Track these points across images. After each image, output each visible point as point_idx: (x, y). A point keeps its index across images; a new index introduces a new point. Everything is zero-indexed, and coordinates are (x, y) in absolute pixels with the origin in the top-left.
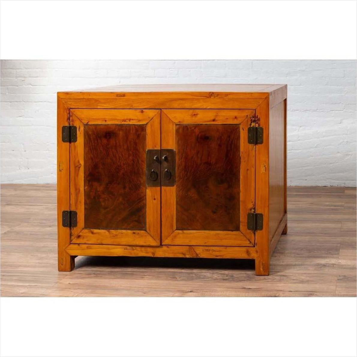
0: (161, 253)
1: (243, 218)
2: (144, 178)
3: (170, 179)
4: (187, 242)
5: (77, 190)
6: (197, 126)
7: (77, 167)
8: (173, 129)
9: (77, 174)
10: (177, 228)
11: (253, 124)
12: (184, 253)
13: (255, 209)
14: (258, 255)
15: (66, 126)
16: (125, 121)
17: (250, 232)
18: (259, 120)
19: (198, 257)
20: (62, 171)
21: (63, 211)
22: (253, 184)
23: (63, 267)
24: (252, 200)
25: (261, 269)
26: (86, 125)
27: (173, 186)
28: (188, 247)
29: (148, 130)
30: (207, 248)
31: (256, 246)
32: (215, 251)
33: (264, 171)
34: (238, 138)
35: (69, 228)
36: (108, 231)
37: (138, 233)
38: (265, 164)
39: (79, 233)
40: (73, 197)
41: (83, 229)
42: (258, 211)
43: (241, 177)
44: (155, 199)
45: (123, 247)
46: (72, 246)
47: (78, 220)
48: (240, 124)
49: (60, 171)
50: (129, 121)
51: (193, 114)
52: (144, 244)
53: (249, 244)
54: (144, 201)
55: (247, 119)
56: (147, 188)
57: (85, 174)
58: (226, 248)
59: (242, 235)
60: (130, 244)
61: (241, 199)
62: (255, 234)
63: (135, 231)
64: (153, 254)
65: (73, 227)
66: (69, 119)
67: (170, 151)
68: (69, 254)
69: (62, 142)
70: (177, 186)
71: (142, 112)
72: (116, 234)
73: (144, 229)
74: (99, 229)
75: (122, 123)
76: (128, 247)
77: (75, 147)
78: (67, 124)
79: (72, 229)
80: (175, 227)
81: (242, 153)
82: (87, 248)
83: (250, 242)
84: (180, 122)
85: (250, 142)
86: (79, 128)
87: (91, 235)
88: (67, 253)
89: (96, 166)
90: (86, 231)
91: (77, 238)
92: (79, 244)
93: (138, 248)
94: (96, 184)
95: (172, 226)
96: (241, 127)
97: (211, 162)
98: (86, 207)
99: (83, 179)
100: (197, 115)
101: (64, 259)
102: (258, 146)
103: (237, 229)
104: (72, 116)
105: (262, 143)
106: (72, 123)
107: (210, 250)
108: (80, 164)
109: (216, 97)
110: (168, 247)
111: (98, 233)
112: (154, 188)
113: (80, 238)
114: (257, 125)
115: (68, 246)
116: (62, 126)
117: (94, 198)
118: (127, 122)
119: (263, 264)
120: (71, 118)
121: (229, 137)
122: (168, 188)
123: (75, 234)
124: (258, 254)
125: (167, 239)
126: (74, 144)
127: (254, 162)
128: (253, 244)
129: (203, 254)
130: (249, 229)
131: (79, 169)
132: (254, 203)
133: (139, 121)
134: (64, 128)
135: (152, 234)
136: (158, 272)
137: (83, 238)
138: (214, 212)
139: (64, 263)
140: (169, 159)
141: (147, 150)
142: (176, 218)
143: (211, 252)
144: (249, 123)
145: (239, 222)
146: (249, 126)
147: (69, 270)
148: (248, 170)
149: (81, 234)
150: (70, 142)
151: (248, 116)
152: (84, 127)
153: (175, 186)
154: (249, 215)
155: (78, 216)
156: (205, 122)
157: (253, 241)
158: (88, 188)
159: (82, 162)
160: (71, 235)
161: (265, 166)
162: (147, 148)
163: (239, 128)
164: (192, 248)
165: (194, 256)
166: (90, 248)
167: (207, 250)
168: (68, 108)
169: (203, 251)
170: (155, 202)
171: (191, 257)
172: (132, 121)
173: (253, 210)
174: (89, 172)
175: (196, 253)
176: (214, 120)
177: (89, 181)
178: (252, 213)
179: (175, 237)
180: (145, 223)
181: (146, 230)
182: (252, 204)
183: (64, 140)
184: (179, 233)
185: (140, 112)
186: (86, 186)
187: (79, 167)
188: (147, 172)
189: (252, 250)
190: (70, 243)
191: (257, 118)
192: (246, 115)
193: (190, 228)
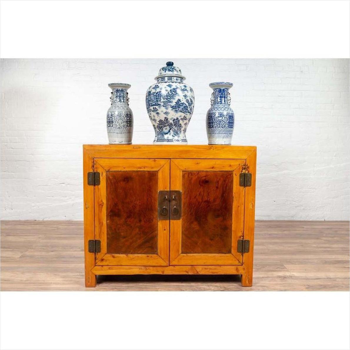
0: (168, 271)
1: (234, 244)
2: (156, 214)
3: (176, 214)
4: (190, 262)
5: (101, 223)
6: (198, 172)
7: (101, 205)
8: (180, 174)
9: (100, 211)
10: (182, 252)
11: (244, 171)
12: (187, 271)
13: (243, 236)
14: (245, 272)
15: (91, 173)
16: (140, 168)
17: (239, 255)
18: (248, 167)
19: (198, 274)
20: (88, 208)
21: (89, 240)
22: (242, 218)
23: (89, 283)
24: (241, 230)
25: (247, 282)
26: (107, 171)
27: (179, 219)
28: (190, 266)
29: (160, 175)
30: (205, 267)
31: (243, 265)
32: (211, 269)
33: (252, 208)
34: (232, 182)
35: (94, 254)
36: (127, 255)
37: (152, 256)
38: (252, 202)
39: (103, 257)
40: (97, 229)
41: (106, 254)
42: (246, 238)
43: (233, 213)
44: (165, 230)
45: (138, 267)
46: (96, 267)
47: (101, 247)
48: (233, 171)
49: (86, 208)
50: (144, 168)
51: (196, 163)
52: (156, 265)
53: (238, 263)
54: (156, 232)
55: (239, 167)
56: (159, 221)
57: (107, 211)
58: (220, 267)
59: (233, 256)
60: (144, 265)
61: (233, 229)
62: (243, 255)
63: (148, 255)
64: (163, 272)
65: (97, 252)
66: (93, 166)
67: (178, 192)
68: (94, 274)
69: (88, 185)
70: (183, 219)
71: (155, 161)
72: (133, 257)
73: (156, 253)
74: (119, 254)
75: (139, 170)
76: (143, 267)
77: (99, 189)
78: (91, 171)
79: (97, 254)
80: (180, 251)
81: (235, 193)
82: (109, 269)
83: (239, 262)
84: (185, 169)
85: (241, 185)
86: (102, 174)
87: (112, 258)
88: (93, 273)
89: (116, 205)
90: (108, 255)
91: (101, 261)
92: (102, 266)
93: (151, 268)
94: (116, 219)
95: (178, 251)
96: (234, 173)
97: (211, 200)
98: (109, 237)
99: (106, 215)
100: (199, 163)
101: (90, 278)
102: (247, 188)
103: (229, 252)
104: (96, 164)
105: (250, 185)
106: (96, 170)
107: (207, 268)
108: (103, 203)
109: (215, 150)
110: (174, 267)
111: (118, 257)
112: (164, 221)
113: (104, 261)
114: (247, 172)
115: (93, 267)
116: (88, 172)
117: (115, 229)
118: (142, 169)
119: (248, 278)
120: (95, 166)
121: (225, 181)
122: (175, 221)
123: (99, 258)
124: (245, 270)
125: (174, 260)
126: (98, 187)
127: (243, 200)
128: (241, 263)
129: (202, 271)
130: (238, 252)
131: (102, 207)
132: (243, 232)
133: (152, 168)
134: (89, 174)
135: (163, 257)
136: (165, 286)
137: (106, 261)
138: (212, 240)
139: (90, 281)
140: (177, 198)
141: (159, 191)
142: (182, 245)
143: (208, 270)
144: (241, 170)
145: (231, 247)
146: (241, 173)
147: (94, 286)
148: (239, 206)
149: (104, 258)
150: (95, 185)
151: (240, 164)
152: (106, 173)
153: (181, 219)
154: (239, 241)
155: (101, 244)
156: (206, 169)
157: (241, 261)
158: (109, 222)
159: (105, 201)
160: (95, 259)
161: (252, 204)
162: (159, 189)
163: (232, 174)
164: (194, 267)
165: (195, 273)
166: (112, 269)
167: (206, 269)
168: (92, 158)
169: (202, 269)
170: (165, 232)
171: (193, 274)
172: (146, 168)
173: (242, 238)
174: (110, 209)
175: (196, 271)
176: (213, 168)
177: (110, 216)
178: (241, 239)
179: (181, 259)
180: (157, 248)
181: (157, 254)
182: (241, 232)
183: (89, 184)
184: (183, 256)
185: (153, 161)
186: (108, 220)
187: (103, 205)
188: (159, 208)
189: (240, 268)
190: (95, 266)
191: (247, 166)
192: (239, 163)
193: (192, 252)
